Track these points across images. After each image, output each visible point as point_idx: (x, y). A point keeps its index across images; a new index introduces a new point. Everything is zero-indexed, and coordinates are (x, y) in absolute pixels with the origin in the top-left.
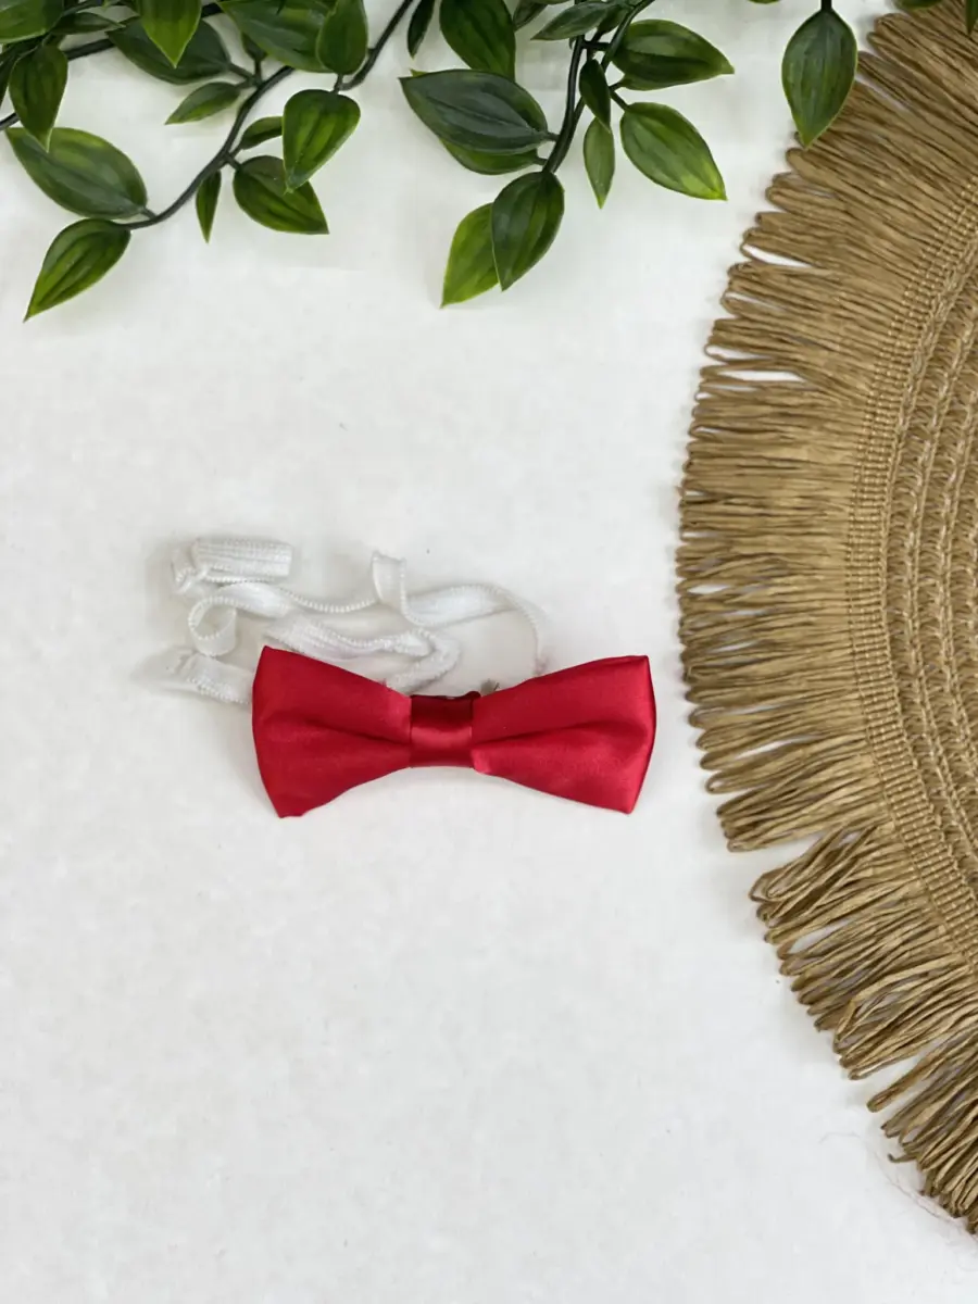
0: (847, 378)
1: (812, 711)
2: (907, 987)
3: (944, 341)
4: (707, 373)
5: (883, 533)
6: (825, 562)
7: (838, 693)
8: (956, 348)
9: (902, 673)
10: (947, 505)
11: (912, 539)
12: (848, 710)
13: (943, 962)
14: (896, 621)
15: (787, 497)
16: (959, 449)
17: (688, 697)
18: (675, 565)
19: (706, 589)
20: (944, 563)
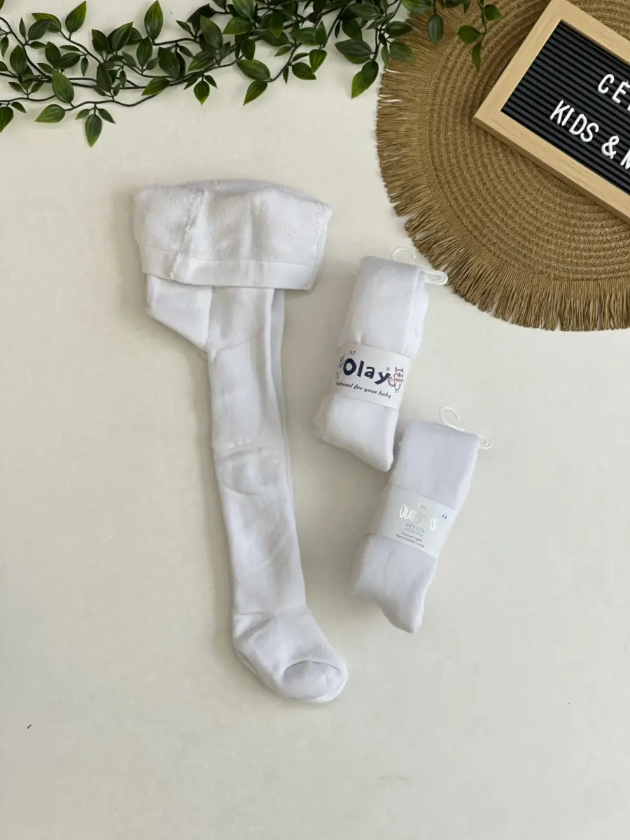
0: (414, 98)
1: (415, 181)
2: (445, 243)
3: (437, 87)
4: (379, 101)
5: (427, 135)
6: (414, 144)
7: (420, 175)
8: (440, 88)
9: (436, 169)
10: (442, 127)
11: (434, 137)
12: (424, 180)
13: (453, 237)
14: (433, 157)
15: (403, 129)
16: (444, 113)
17: (384, 181)
18: (376, 149)
19: (385, 154)
20: (443, 141)
